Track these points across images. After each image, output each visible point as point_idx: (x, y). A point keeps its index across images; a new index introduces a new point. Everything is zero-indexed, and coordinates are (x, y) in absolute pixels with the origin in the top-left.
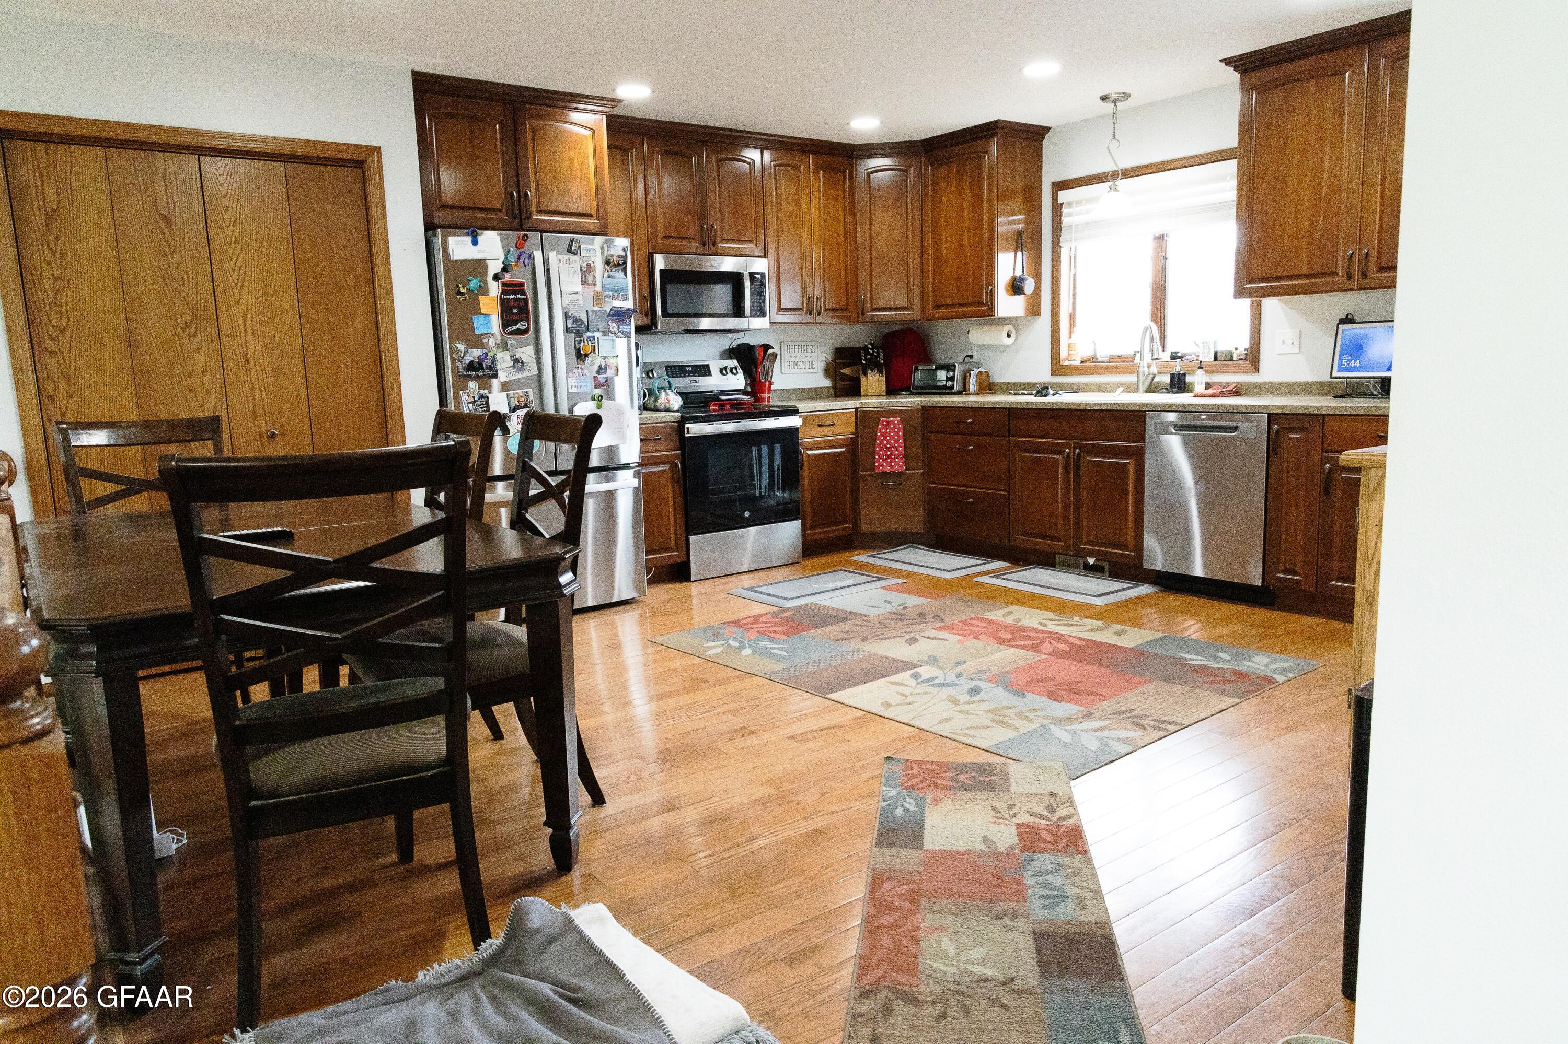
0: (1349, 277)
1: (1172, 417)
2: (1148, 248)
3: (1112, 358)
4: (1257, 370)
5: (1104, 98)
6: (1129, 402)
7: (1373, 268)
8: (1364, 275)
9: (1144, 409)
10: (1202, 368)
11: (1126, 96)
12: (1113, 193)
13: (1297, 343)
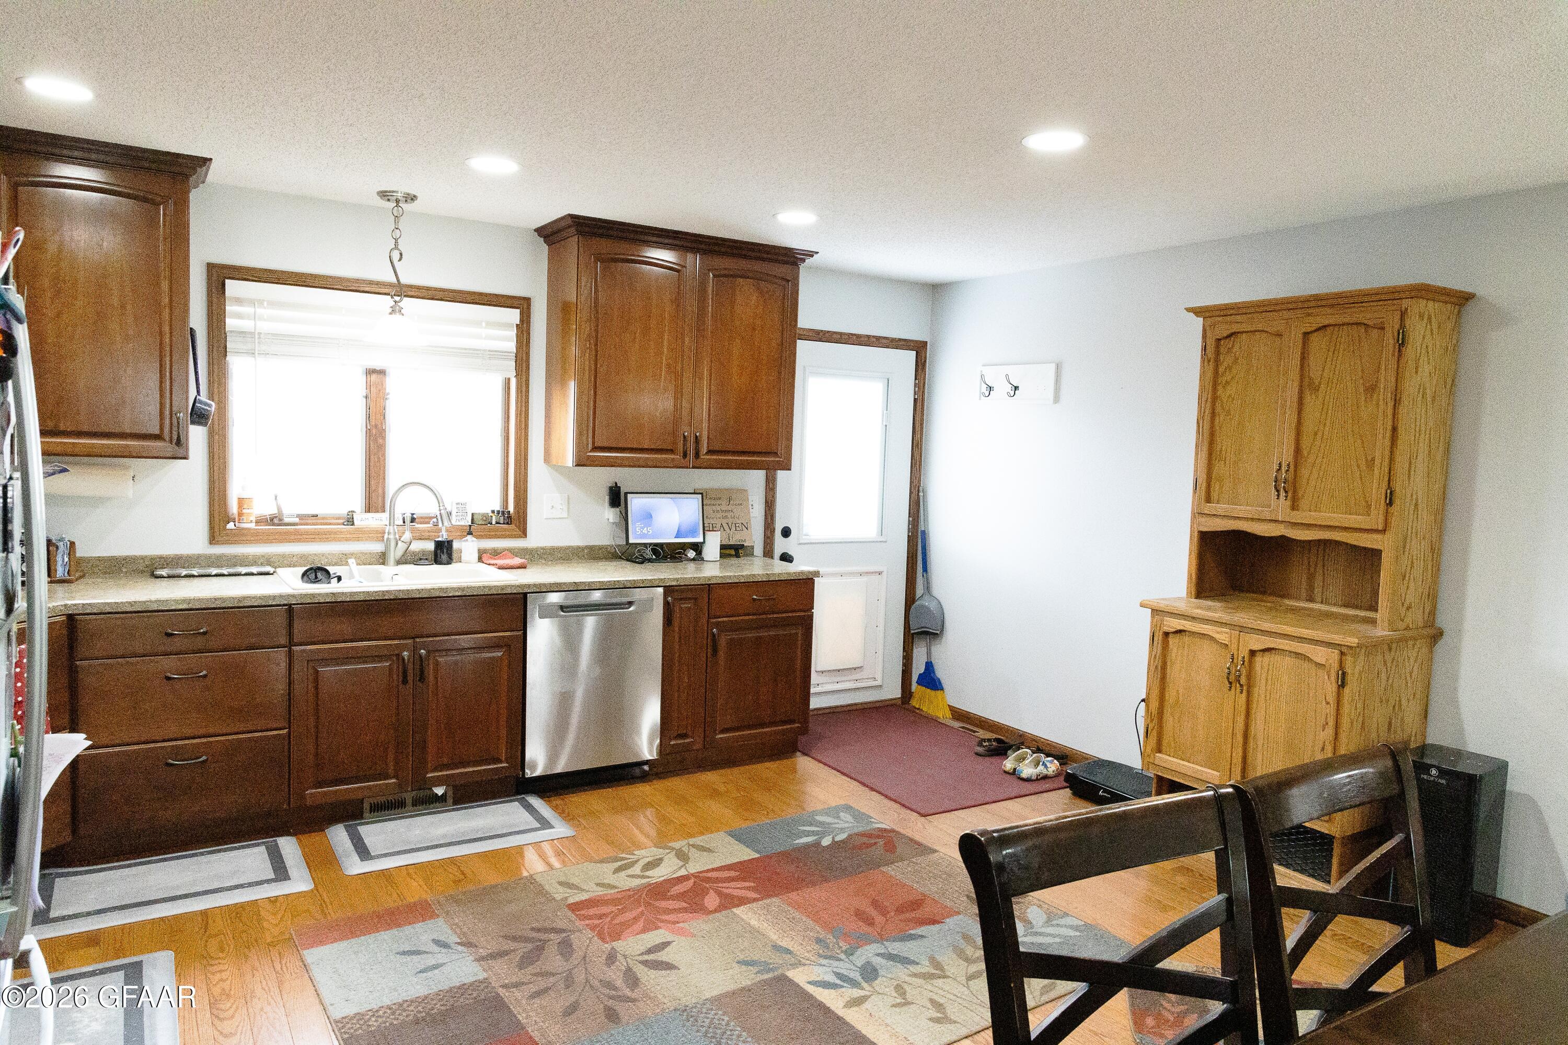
0: (685, 455)
1: (555, 598)
2: (359, 385)
3: (304, 518)
4: (524, 534)
5: (384, 195)
6: (502, 583)
7: (704, 449)
8: (697, 455)
9: (526, 590)
10: (472, 534)
11: (413, 198)
12: (397, 316)
13: (565, 508)
